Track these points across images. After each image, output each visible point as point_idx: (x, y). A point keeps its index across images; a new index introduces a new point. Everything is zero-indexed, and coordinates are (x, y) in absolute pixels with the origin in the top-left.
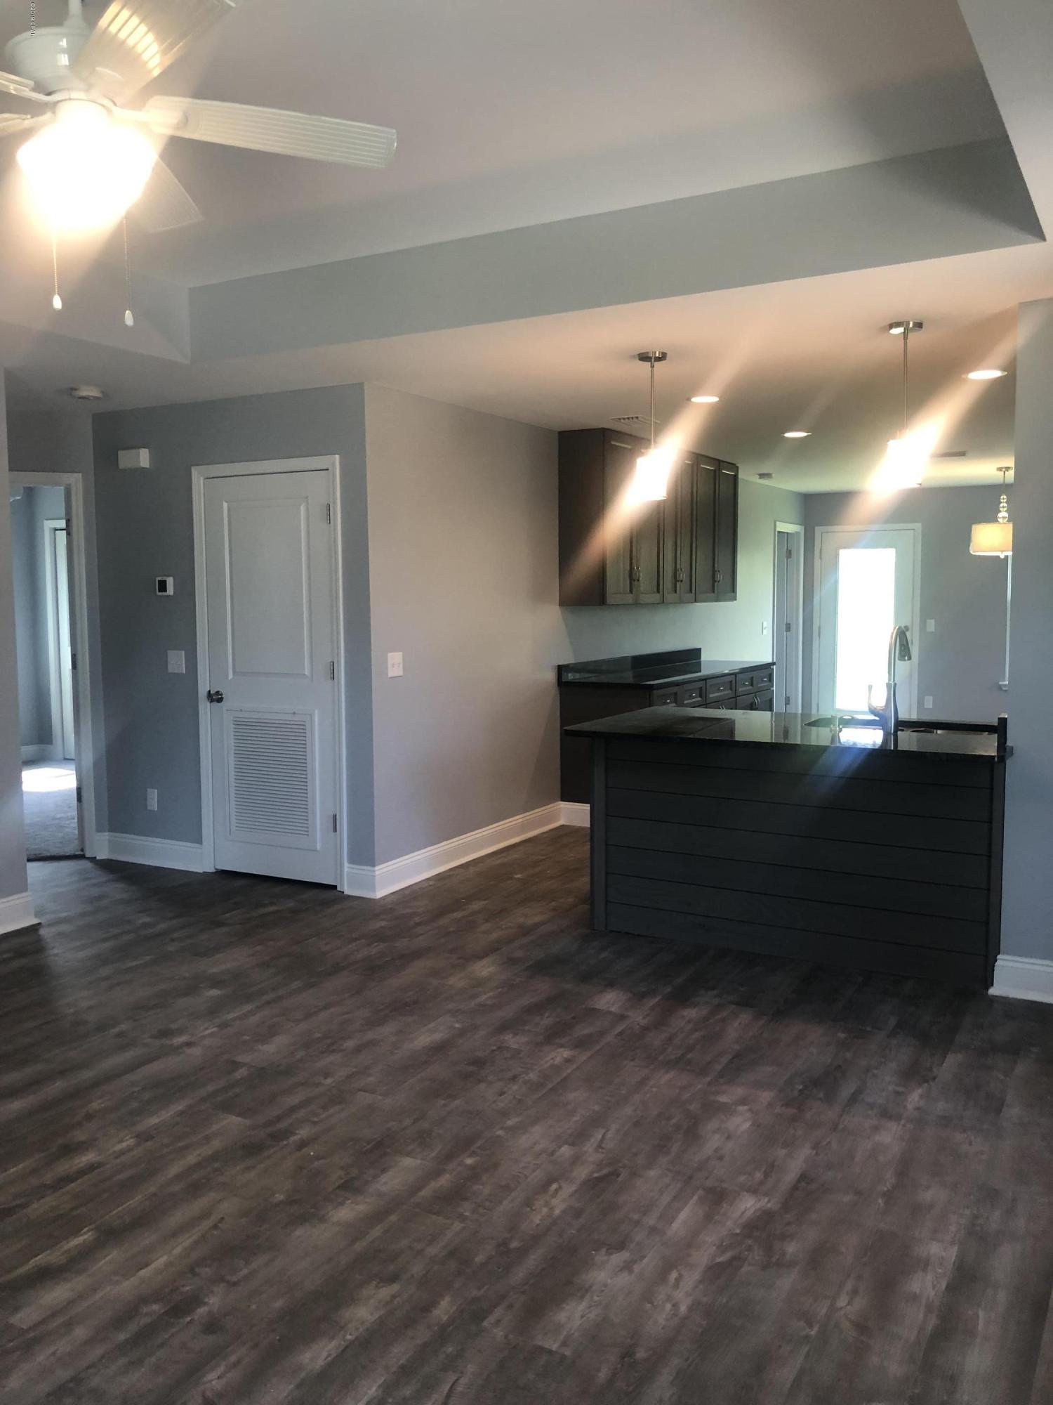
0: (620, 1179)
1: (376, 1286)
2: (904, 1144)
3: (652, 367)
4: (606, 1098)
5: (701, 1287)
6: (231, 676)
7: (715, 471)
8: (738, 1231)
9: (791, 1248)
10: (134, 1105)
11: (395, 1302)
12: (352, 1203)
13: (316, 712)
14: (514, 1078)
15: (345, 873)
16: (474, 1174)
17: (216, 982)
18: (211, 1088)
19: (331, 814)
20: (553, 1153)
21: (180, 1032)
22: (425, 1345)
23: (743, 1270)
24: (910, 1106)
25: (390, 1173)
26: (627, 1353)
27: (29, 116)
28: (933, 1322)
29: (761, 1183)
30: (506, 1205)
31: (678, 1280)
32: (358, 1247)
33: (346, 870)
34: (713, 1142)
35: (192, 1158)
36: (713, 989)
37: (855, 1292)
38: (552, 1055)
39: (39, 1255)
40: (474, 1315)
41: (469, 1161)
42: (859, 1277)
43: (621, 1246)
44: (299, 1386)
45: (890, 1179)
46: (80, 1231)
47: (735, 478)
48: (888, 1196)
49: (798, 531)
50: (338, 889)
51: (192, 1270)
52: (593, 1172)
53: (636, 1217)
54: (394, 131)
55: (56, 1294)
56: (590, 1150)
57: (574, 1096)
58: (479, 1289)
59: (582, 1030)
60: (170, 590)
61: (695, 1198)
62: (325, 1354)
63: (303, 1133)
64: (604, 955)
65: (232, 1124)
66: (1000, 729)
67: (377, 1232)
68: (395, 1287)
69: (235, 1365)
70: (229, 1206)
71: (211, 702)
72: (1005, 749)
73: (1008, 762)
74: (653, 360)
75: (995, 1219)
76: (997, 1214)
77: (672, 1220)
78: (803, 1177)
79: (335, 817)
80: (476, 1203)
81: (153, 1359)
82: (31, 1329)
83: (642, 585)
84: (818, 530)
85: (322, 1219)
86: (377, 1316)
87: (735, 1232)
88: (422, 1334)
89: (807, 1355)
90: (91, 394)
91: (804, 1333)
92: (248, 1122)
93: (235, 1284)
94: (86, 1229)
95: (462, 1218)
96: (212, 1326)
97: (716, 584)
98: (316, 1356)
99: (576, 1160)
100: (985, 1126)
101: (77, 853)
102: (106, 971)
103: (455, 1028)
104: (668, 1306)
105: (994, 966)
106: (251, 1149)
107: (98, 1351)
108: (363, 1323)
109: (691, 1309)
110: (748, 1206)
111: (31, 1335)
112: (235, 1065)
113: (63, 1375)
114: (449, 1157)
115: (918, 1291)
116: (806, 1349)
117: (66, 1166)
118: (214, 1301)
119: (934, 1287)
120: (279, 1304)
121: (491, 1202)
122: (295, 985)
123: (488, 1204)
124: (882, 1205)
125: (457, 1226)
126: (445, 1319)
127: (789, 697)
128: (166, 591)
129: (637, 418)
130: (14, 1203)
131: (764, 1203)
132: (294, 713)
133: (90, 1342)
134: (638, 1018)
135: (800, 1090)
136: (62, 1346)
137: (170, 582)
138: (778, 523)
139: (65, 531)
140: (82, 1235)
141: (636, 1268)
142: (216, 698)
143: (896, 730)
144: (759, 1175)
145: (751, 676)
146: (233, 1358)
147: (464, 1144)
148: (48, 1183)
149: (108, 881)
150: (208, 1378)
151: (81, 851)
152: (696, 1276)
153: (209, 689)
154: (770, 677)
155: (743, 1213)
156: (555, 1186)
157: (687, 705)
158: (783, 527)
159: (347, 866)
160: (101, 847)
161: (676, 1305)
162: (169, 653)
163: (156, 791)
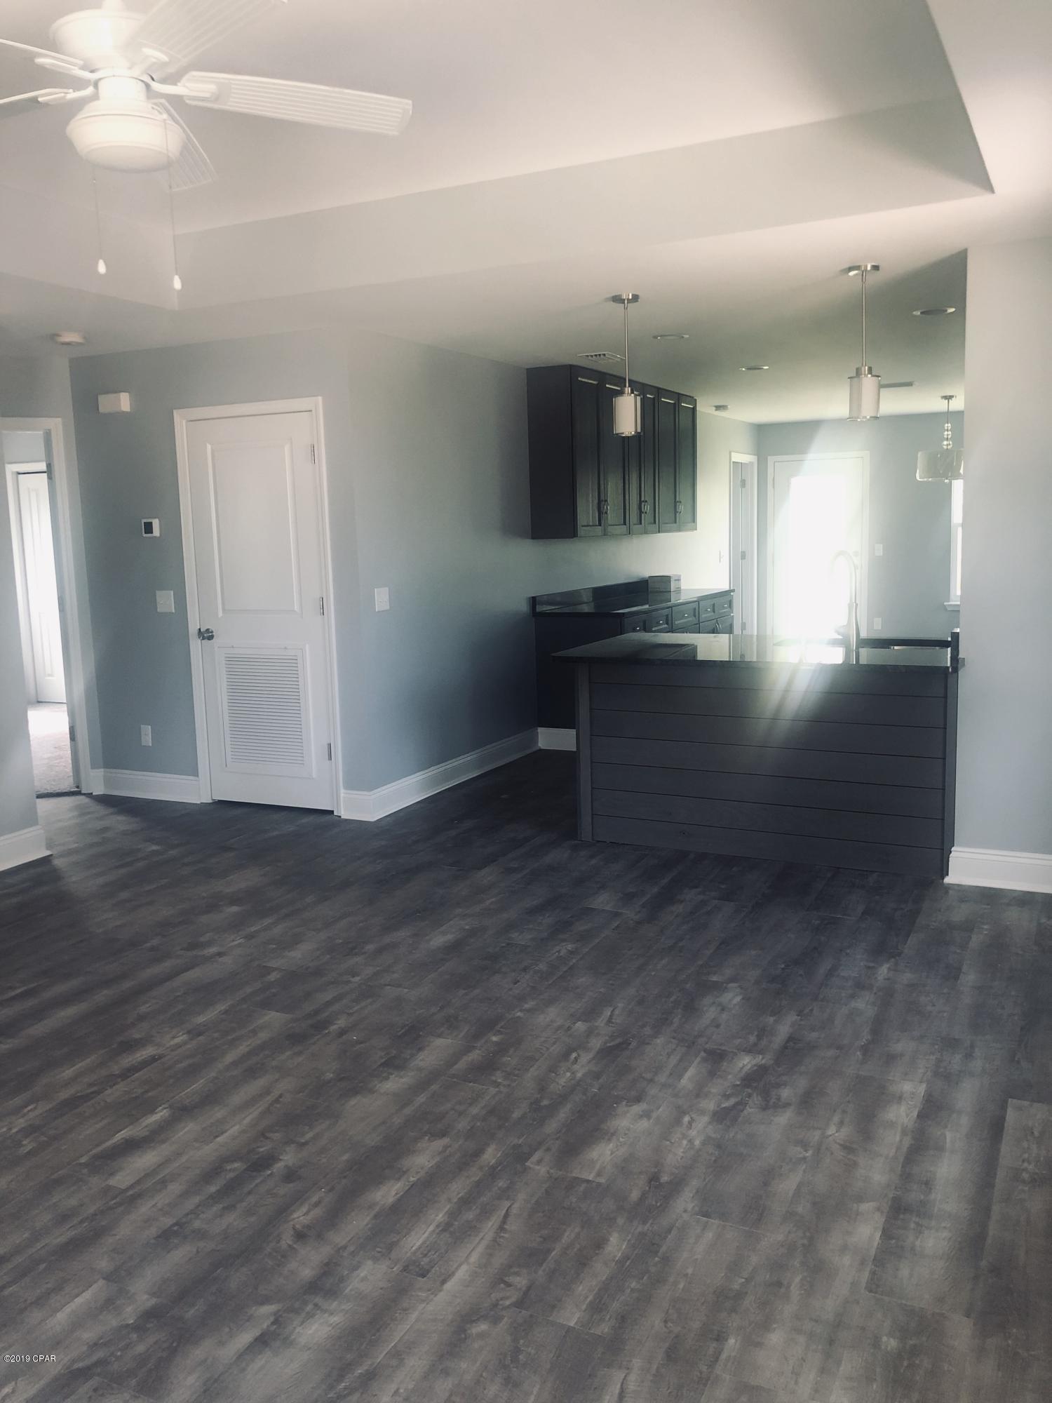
0: (631, 1047)
1: (429, 1139)
2: (876, 1008)
3: (625, 307)
4: (611, 982)
5: (710, 1127)
6: (220, 614)
7: (675, 404)
8: (738, 1083)
9: (786, 1093)
10: (180, 1007)
11: (448, 1151)
12: (396, 1077)
13: (307, 646)
14: (525, 970)
15: (341, 799)
16: (502, 1049)
17: (234, 900)
18: (249, 990)
19: (326, 742)
20: (569, 1029)
21: (209, 943)
22: (478, 1183)
23: (745, 1112)
24: (880, 978)
25: (426, 1052)
26: (654, 1179)
27: (71, 91)
28: (907, 1141)
29: (755, 1044)
30: (533, 1072)
31: (690, 1123)
32: (408, 1111)
33: (342, 795)
34: (710, 1013)
35: (243, 1048)
36: (696, 887)
37: (841, 1123)
38: (557, 948)
39: (121, 1130)
40: (519, 1157)
41: (494, 1039)
42: (844, 1112)
43: (638, 1100)
44: (376, 1217)
45: (866, 1036)
46: (155, 1110)
47: (694, 410)
48: (865, 1050)
49: (752, 461)
50: (335, 814)
51: (263, 1135)
52: (605, 1043)
53: (648, 1076)
54: (410, 102)
55: (145, 1160)
56: (602, 1025)
57: (583, 980)
58: (519, 1138)
59: (581, 927)
60: (156, 532)
61: (698, 1059)
62: (393, 1193)
63: (341, 1022)
64: (593, 862)
65: (273, 1020)
66: (954, 642)
67: (421, 1099)
68: (446, 1141)
69: (317, 1204)
70: (285, 1085)
71: (203, 639)
72: (958, 661)
73: (960, 673)
74: (626, 302)
75: (956, 1061)
76: (957, 1058)
77: (680, 1077)
78: (791, 1039)
79: (330, 745)
80: (506, 1071)
81: (244, 1204)
82: (132, 1187)
83: (609, 518)
84: (771, 460)
85: (371, 1091)
86: (434, 1162)
87: (736, 1083)
88: (474, 1174)
89: (804, 1171)
90: (74, 340)
91: (801, 1156)
92: (288, 1016)
93: (306, 1143)
94: (159, 1109)
95: (497, 1085)
96: (290, 1176)
97: (677, 515)
98: (387, 1193)
99: (590, 1032)
100: (945, 991)
101: (72, 790)
102: (124, 895)
103: (465, 930)
104: (685, 1142)
105: (949, 857)
106: (295, 1039)
107: (196, 1200)
108: (422, 1168)
109: (703, 1143)
110: (745, 1063)
111: (131, 1192)
112: (269, 970)
113: (167, 1221)
114: (477, 1036)
115: (894, 1119)
116: (804, 1167)
117: (127, 1060)
118: (289, 1158)
119: (907, 1115)
120: (345, 1157)
121: (519, 1070)
122: (309, 899)
123: (517, 1072)
124: (860, 1057)
125: (493, 1090)
126: (493, 1161)
127: (744, 623)
128: (152, 533)
129: (604, 355)
130: (89, 1091)
131: (759, 1060)
132: (286, 648)
133: (185, 1195)
134: (630, 914)
135: (783, 969)
136: (162, 1199)
137: (156, 524)
138: (733, 454)
139: (46, 474)
140: (156, 1113)
141: (654, 1115)
142: (206, 635)
143: (857, 648)
144: (752, 1039)
145: (712, 603)
146: (314, 1199)
147: (488, 1026)
148: (116, 1073)
149: (112, 814)
150: (295, 1215)
151: (78, 787)
152: (706, 1119)
153: (199, 627)
154: (730, 604)
155: (742, 1068)
156: (574, 1055)
157: (655, 632)
158: (737, 457)
159: (343, 793)
160: (97, 783)
161: (691, 1141)
162: (158, 593)
163: (150, 727)
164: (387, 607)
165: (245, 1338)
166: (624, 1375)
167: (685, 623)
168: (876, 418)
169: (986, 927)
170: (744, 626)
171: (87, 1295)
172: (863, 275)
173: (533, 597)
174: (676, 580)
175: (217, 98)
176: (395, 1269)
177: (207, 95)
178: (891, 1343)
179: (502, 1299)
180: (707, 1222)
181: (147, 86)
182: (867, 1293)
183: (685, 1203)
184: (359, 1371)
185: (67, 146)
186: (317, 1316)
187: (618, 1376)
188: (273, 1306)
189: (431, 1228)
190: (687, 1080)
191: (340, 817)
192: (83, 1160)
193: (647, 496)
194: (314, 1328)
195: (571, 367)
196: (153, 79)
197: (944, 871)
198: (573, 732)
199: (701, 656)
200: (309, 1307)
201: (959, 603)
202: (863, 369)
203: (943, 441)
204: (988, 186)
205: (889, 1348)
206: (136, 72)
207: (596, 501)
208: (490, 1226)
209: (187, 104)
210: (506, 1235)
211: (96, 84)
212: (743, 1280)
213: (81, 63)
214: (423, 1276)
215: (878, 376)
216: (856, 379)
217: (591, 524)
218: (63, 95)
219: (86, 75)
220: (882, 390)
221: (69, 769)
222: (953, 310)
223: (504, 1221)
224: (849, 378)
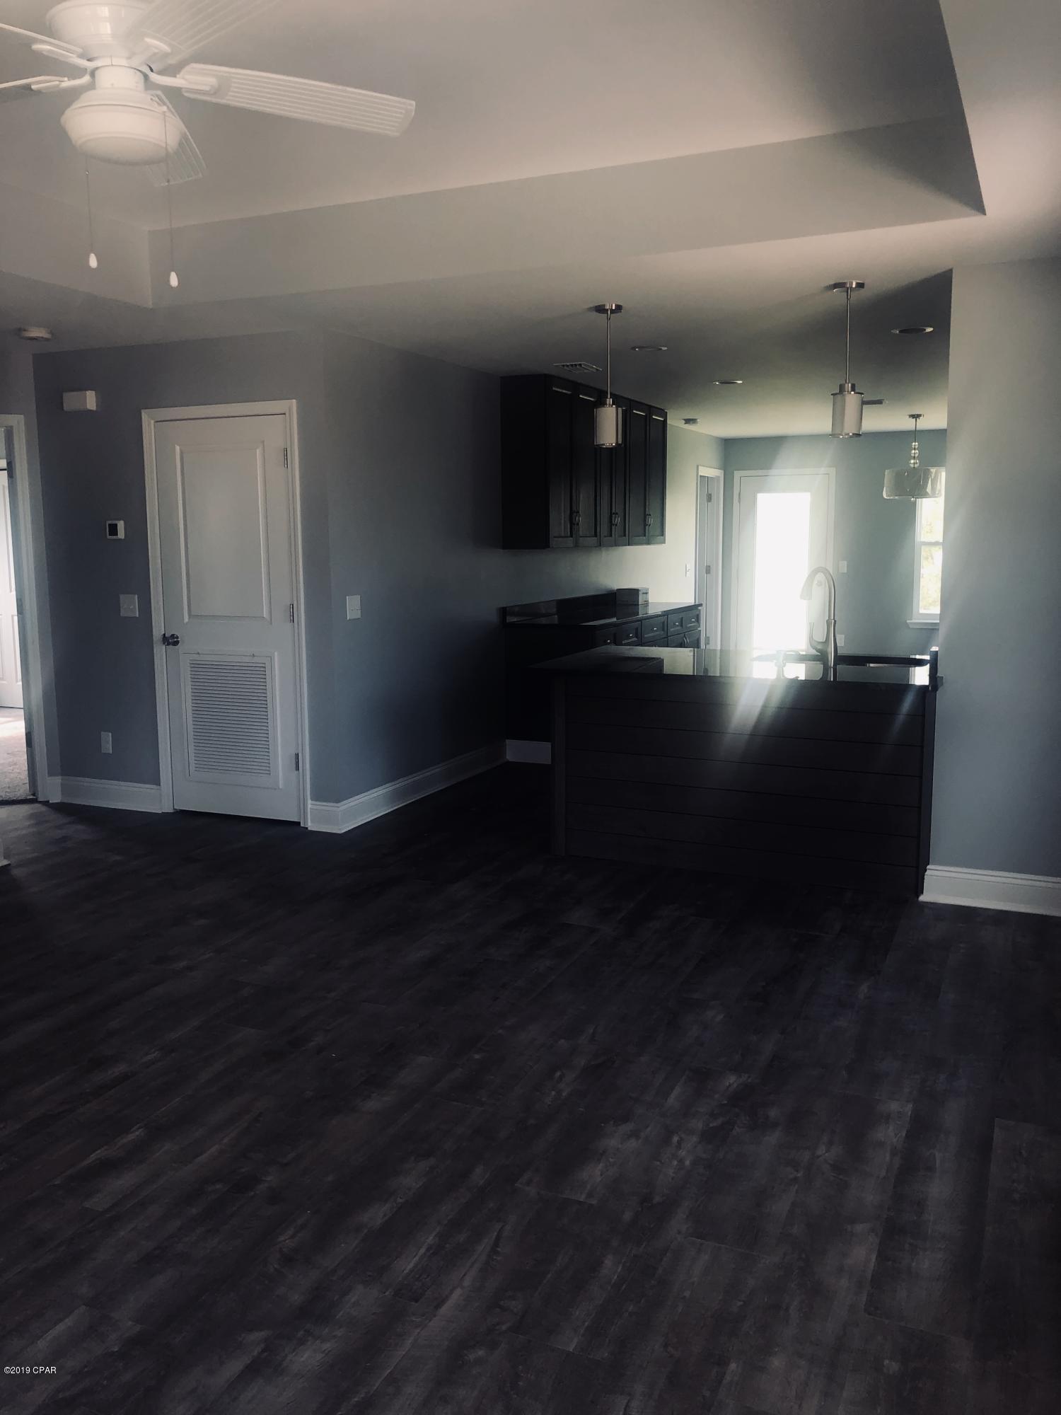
0: (615, 1065)
1: (416, 1160)
2: (859, 1027)
3: (608, 319)
4: (592, 999)
5: (699, 1147)
6: (186, 620)
7: (646, 416)
8: (726, 1102)
9: (773, 1113)
10: (151, 1022)
11: (435, 1172)
12: (378, 1095)
13: (276, 653)
14: (504, 986)
15: (309, 810)
16: (485, 1067)
17: (201, 913)
18: (222, 1005)
19: (293, 752)
20: (552, 1046)
21: (179, 957)
22: (468, 1205)
23: (734, 1132)
24: (861, 996)
25: (408, 1069)
26: (646, 1200)
27: (66, 79)
28: (897, 1162)
29: (740, 1063)
30: (518, 1091)
31: (679, 1143)
32: (393, 1130)
33: (309, 806)
34: (693, 1032)
35: (219, 1066)
36: (672, 903)
37: (831, 1143)
38: (536, 964)
39: (95, 1151)
40: (508, 1178)
41: (477, 1057)
42: (833, 1132)
43: (626, 1118)
44: (364, 1239)
45: (850, 1055)
46: (129, 1129)
47: (665, 422)
48: (851, 1069)
49: (718, 475)
50: (302, 825)
51: (244, 1155)
52: (590, 1061)
53: (635, 1095)
54: (414, 103)
55: (123, 1182)
56: (585, 1043)
57: (563, 997)
58: (507, 1158)
59: (559, 942)
60: (121, 534)
61: (684, 1078)
62: (381, 1215)
63: (319, 1039)
64: (568, 876)
65: (248, 1037)
67: (406, 1118)
68: (432, 1161)
69: (303, 1227)
70: (264, 1104)
71: (168, 645)
73: (938, 691)
74: (609, 312)
75: (941, 1080)
76: (942, 1077)
77: (667, 1096)
78: (775, 1057)
79: (297, 755)
80: (490, 1090)
81: (228, 1227)
82: (109, 1210)
83: (581, 529)
84: (737, 474)
85: (354, 1110)
86: (421, 1183)
87: (723, 1103)
88: (463, 1195)
89: (797, 1192)
90: (41, 335)
91: (791, 1176)
92: (264, 1033)
93: (288, 1164)
94: (134, 1129)
95: (482, 1104)
96: (274, 1197)
97: (647, 527)
98: (376, 1215)
99: (573, 1050)
100: (926, 1009)
101: (29, 797)
102: (88, 906)
103: (441, 945)
104: (675, 1163)
105: (925, 876)
106: (272, 1056)
107: (177, 1223)
108: (410, 1189)
109: (694, 1163)
110: (731, 1082)
111: (108, 1215)
112: (239, 985)
113: (149, 1245)
114: (458, 1054)
115: (883, 1139)
116: (796, 1187)
117: (100, 1077)
118: (272, 1179)
119: (896, 1135)
120: (330, 1178)
121: (503, 1089)
123: (501, 1091)
124: (846, 1076)
125: (478, 1110)
126: (482, 1182)
127: (708, 637)
128: (117, 535)
129: (580, 365)
130: (60, 1109)
131: (745, 1078)
132: (253, 655)
133: (166, 1217)
134: (608, 930)
135: (764, 987)
136: (141, 1222)
137: (121, 525)
138: (700, 467)
139: (6, 472)
140: (133, 1132)
141: (643, 1134)
142: (171, 641)
143: (835, 665)
144: (737, 1057)
145: (681, 617)
146: (300, 1221)
147: (469, 1043)
148: (88, 1090)
149: (70, 822)
150: (282, 1238)
151: (34, 795)
152: (695, 1139)
153: (163, 633)
154: (698, 618)
155: (728, 1087)
156: (558, 1074)
157: (625, 645)
158: (704, 471)
159: (310, 804)
160: (53, 790)
161: (681, 1161)
162: (122, 597)
163: (110, 734)
164: (359, 616)
165: (234, 1367)
166: (626, 1401)
167: (653, 636)
168: (858, 435)
169: (962, 945)
170: (707, 640)
171: (69, 1322)
172: (847, 292)
173: (503, 608)
174: (643, 593)
175: (216, 92)
176: (387, 1293)
177: (207, 88)
178: (892, 1366)
179: (498, 1324)
180: (701, 1244)
181: (146, 77)
182: (867, 1316)
183: (678, 1225)
184: (356, 1399)
185: (62, 135)
186: (309, 1343)
187: (621, 1401)
188: (263, 1333)
189: (422, 1251)
190: (674, 1099)
191: (307, 828)
192: (57, 1182)
193: (617, 508)
194: (306, 1356)
195: (546, 376)
196: (152, 70)
197: (919, 890)
198: (549, 745)
199: (667, 669)
200: (301, 1334)
201: (938, 621)
202: (846, 385)
203: (910, 460)
204: (979, 207)
205: (891, 1372)
206: (136, 62)
207: (568, 512)
208: (483, 1247)
209: (183, 95)
210: (499, 1258)
211: (93, 74)
212: (742, 1303)
213: (80, 50)
214: (416, 1301)
215: (862, 394)
216: (839, 397)
217: (563, 535)
218: (57, 83)
219: (83, 63)
220: (864, 406)
221: (24, 775)
222: (931, 329)
223: (496, 1244)
224: (832, 394)
